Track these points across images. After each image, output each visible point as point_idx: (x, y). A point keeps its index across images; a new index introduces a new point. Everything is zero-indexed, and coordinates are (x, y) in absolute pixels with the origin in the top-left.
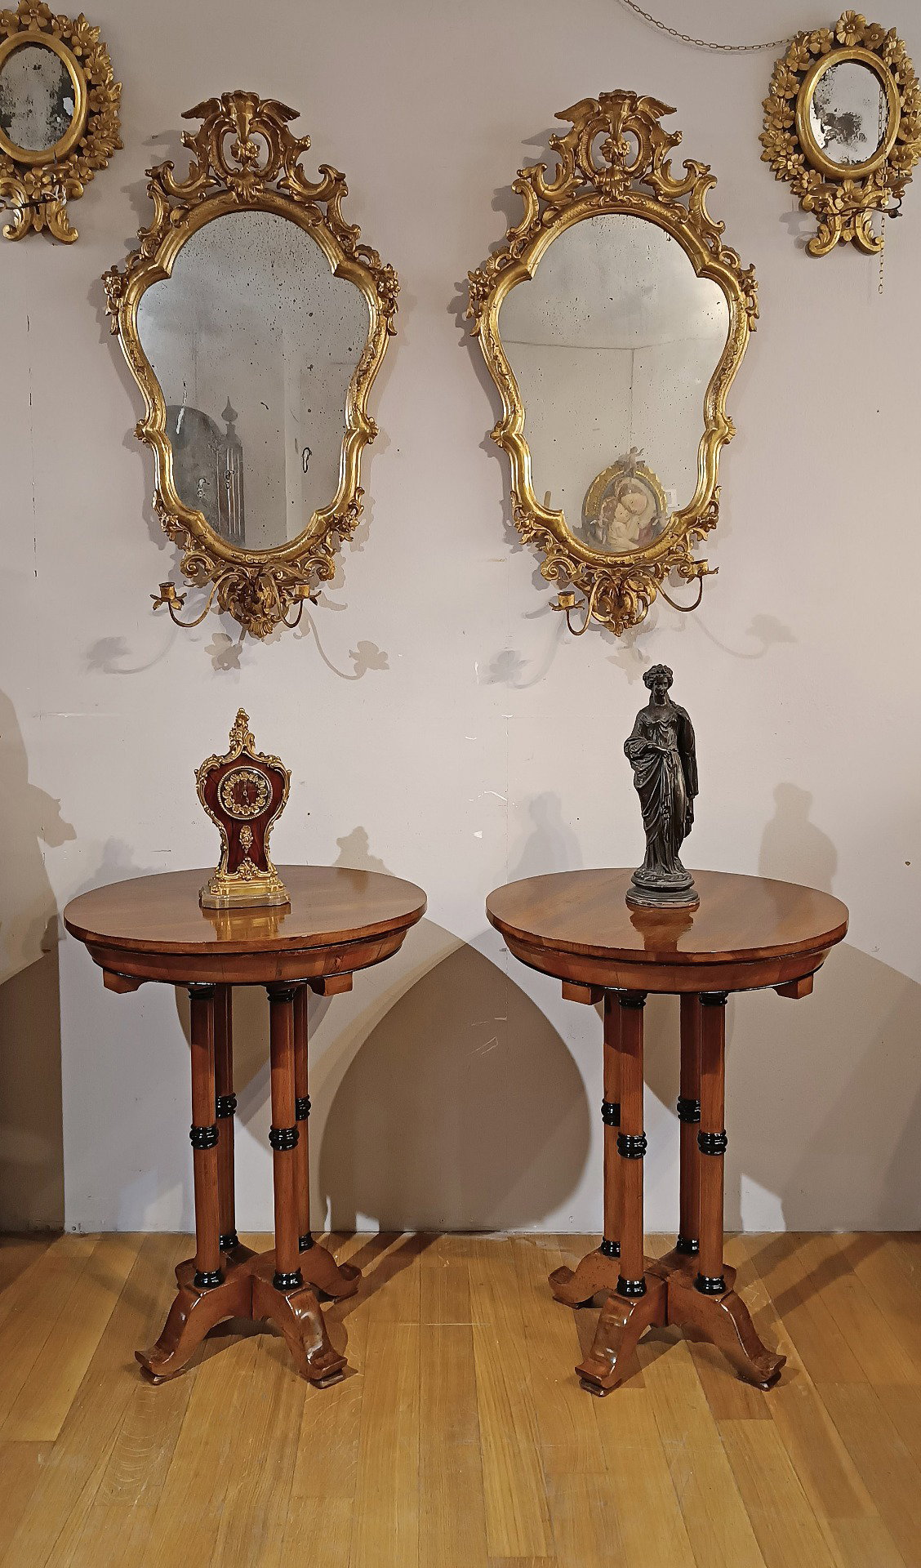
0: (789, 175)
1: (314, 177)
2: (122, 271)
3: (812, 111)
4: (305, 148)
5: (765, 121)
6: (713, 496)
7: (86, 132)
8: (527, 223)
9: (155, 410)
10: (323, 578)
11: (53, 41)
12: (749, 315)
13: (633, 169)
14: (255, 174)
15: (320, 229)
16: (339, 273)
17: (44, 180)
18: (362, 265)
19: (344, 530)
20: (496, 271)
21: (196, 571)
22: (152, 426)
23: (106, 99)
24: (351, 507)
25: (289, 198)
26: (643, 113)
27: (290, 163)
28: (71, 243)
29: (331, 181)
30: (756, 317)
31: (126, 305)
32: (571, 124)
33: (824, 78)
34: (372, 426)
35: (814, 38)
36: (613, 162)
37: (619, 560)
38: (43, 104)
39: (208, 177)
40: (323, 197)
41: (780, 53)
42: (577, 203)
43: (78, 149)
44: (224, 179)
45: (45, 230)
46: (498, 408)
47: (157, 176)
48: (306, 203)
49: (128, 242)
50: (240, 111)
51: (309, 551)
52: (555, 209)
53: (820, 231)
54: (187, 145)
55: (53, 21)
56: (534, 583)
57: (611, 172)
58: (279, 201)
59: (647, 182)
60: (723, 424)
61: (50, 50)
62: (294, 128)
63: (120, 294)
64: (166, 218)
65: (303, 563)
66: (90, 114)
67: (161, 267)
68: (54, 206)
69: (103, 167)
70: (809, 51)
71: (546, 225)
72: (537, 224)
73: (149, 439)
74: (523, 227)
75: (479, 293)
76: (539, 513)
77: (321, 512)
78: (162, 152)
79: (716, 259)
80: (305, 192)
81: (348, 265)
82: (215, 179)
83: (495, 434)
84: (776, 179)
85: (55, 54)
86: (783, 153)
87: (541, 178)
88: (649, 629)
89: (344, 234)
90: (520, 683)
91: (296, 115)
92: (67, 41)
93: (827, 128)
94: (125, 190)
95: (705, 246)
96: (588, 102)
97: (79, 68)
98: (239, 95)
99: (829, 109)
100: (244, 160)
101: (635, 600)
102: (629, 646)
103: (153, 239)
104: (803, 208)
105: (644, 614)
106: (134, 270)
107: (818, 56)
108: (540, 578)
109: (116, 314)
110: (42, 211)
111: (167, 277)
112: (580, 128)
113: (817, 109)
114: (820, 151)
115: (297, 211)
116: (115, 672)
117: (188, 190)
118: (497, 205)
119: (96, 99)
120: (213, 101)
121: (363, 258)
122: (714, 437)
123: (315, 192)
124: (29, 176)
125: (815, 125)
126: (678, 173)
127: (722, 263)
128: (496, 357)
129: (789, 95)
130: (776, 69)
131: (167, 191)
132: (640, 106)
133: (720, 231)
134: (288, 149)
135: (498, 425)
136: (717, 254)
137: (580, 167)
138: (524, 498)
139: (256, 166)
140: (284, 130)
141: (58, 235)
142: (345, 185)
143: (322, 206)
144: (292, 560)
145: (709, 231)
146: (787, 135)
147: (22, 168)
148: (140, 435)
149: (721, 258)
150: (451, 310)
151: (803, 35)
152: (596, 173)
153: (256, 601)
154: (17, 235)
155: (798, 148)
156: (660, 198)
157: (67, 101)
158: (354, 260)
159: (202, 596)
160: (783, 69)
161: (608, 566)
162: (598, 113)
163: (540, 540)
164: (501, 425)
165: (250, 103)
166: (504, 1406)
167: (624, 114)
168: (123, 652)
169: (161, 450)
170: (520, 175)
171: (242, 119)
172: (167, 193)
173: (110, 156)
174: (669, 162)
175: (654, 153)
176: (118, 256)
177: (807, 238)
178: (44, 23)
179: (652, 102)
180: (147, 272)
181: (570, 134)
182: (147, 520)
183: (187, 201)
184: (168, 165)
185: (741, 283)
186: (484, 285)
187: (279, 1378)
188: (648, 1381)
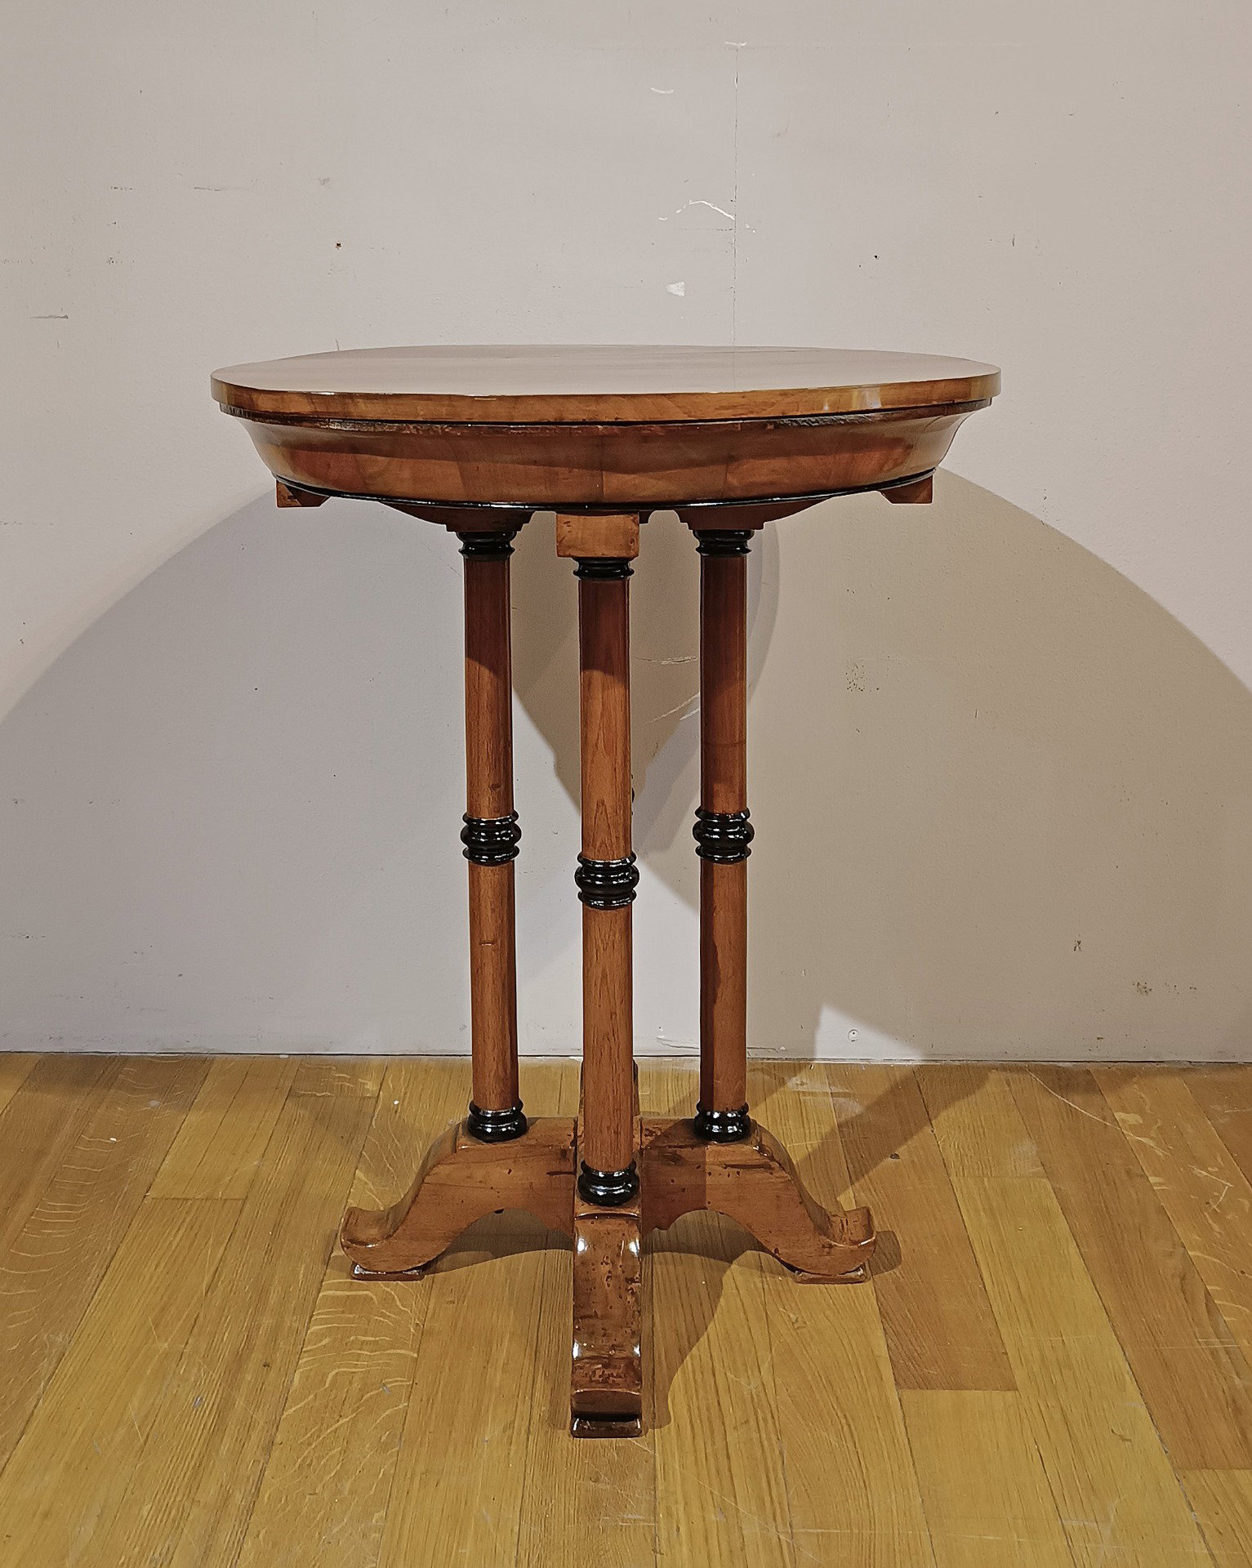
166: (712, 1432)
187: (239, 1360)
188: (1020, 1376)
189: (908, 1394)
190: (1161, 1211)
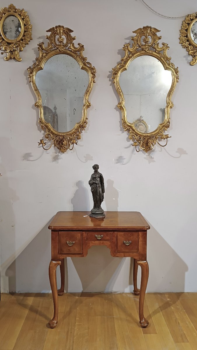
0: (186, 47)
1: (77, 46)
2: (32, 67)
3: (191, 32)
4: (74, 39)
5: (180, 35)
6: (169, 120)
7: (24, 36)
8: (126, 57)
9: (39, 100)
10: (78, 139)
11: (16, 15)
12: (177, 79)
13: (150, 45)
14: (63, 45)
15: (78, 58)
16: (82, 68)
17: (14, 47)
18: (87, 66)
19: (83, 128)
20: (119, 68)
21: (49, 137)
22: (39, 103)
23: (29, 28)
24: (85, 122)
25: (71, 51)
26: (153, 32)
27: (71, 43)
28: (20, 61)
29: (80, 47)
30: (179, 79)
31: (33, 75)
32: (136, 34)
33: (194, 25)
34: (90, 104)
35: (191, 15)
36: (146, 43)
37: (147, 135)
38: (14, 29)
39: (52, 46)
40: (78, 51)
41: (183, 19)
42: (137, 53)
43: (22, 40)
44: (56, 46)
45: (14, 58)
46: (119, 100)
47: (40, 45)
48: (75, 52)
49: (33, 61)
50: (60, 30)
51: (75, 133)
52: (132, 54)
53: (193, 60)
54: (47, 38)
55: (16, 10)
56: (127, 140)
57: (145, 45)
58: (69, 52)
59: (153, 48)
60: (171, 103)
61: (16, 17)
62: (72, 34)
63: (31, 73)
64: (42, 55)
65: (73, 135)
66: (25, 32)
67: (41, 67)
68: (16, 53)
69: (28, 44)
70: (190, 18)
71: (130, 58)
72: (128, 57)
73: (38, 106)
74: (125, 58)
75: (115, 73)
76: (128, 124)
77: (78, 123)
78: (41, 41)
79: (169, 66)
80: (75, 50)
81: (84, 66)
82: (53, 46)
83: (118, 106)
84: (183, 48)
85: (17, 18)
86: (184, 42)
87: (129, 47)
88: (153, 151)
89: (84, 59)
90: (123, 163)
91: (72, 31)
92: (20, 15)
93: (194, 36)
94: (33, 49)
95: (167, 63)
96: (140, 29)
97: (22, 20)
98: (59, 26)
99: (195, 32)
100: (60, 42)
101: (151, 144)
102: (149, 155)
103: (39, 60)
104: (189, 55)
105: (153, 147)
106: (35, 68)
107: (192, 20)
108: (128, 140)
109: (30, 77)
110: (13, 54)
111: (42, 69)
112: (138, 35)
113: (192, 32)
114: (193, 41)
115: (73, 54)
116: (29, 161)
117: (48, 49)
118: (119, 53)
119: (26, 28)
120: (53, 28)
121: (88, 65)
122: (169, 107)
123: (77, 50)
124: (10, 46)
125: (192, 35)
126: (160, 46)
127: (171, 67)
128: (118, 88)
129: (186, 29)
130: (183, 23)
131: (42, 49)
132: (153, 30)
133: (170, 59)
134: (71, 39)
135: (119, 104)
136: (170, 64)
137: (138, 44)
138: (125, 121)
139: (63, 43)
140: (70, 35)
141: (17, 59)
142: (84, 48)
143: (78, 53)
144: (71, 135)
145: (168, 59)
146: (185, 38)
147: (9, 44)
148: (36, 105)
149: (171, 65)
150: (108, 77)
151: (189, 15)
152: (142, 46)
153: (62, 144)
154: (8, 59)
155: (188, 41)
156: (156, 52)
157: (20, 29)
158: (86, 65)
159: (50, 143)
160: (184, 23)
161: (144, 136)
162: (143, 31)
163: (128, 130)
164: (120, 103)
165: (62, 28)
167: (149, 31)
168: (31, 156)
169: (41, 109)
170: (124, 46)
171: (60, 32)
172: (43, 50)
173: (29, 41)
174: (158, 43)
175: (155, 40)
176: (31, 64)
177: (190, 61)
178: (14, 10)
179: (155, 29)
180: (38, 68)
181: (136, 36)
182: (37, 126)
183: (47, 51)
184: (43, 43)
185: (175, 71)
186: (116, 71)
187: (68, 332)
188: (157, 332)
189: (145, 335)
190: (173, 312)
